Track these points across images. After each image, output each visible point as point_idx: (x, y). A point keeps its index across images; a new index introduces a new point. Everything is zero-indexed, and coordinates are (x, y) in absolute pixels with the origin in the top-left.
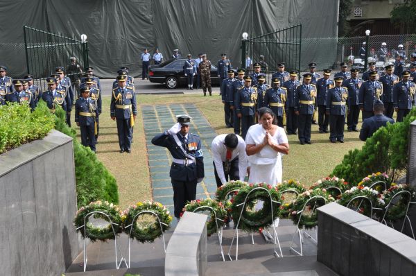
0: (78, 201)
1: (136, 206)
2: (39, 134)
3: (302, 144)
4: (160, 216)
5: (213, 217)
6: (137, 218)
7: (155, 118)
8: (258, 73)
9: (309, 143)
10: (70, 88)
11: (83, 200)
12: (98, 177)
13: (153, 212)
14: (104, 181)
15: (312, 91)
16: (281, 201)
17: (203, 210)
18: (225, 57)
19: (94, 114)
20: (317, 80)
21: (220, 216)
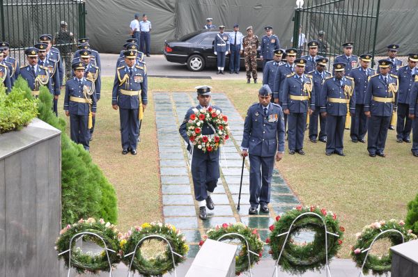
0: (63, 217)
1: (141, 229)
2: (16, 124)
3: (371, 155)
4: (173, 243)
5: (245, 249)
6: (141, 244)
7: (171, 110)
8: (313, 56)
9: (382, 156)
10: (59, 63)
11: (70, 215)
12: (91, 185)
13: (163, 237)
14: (99, 191)
15: (390, 85)
16: (340, 234)
17: (231, 238)
18: (271, 32)
19: (90, 101)
20: (398, 68)
21: (254, 248)
